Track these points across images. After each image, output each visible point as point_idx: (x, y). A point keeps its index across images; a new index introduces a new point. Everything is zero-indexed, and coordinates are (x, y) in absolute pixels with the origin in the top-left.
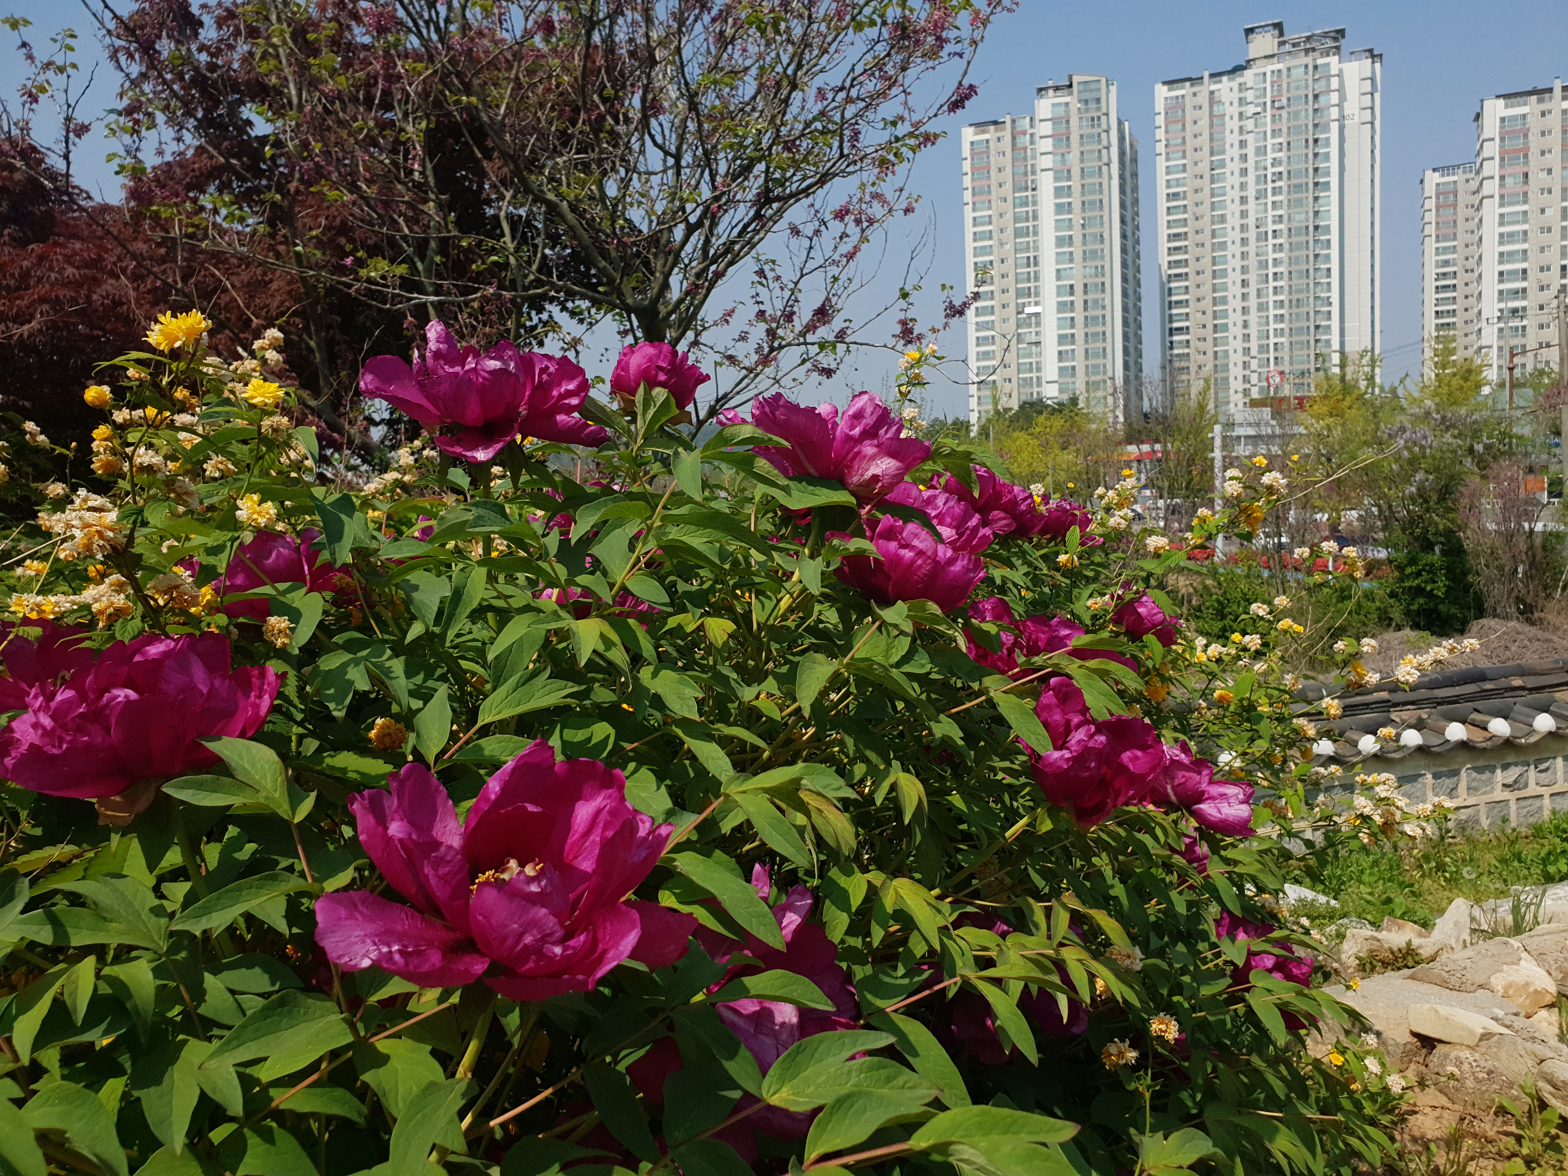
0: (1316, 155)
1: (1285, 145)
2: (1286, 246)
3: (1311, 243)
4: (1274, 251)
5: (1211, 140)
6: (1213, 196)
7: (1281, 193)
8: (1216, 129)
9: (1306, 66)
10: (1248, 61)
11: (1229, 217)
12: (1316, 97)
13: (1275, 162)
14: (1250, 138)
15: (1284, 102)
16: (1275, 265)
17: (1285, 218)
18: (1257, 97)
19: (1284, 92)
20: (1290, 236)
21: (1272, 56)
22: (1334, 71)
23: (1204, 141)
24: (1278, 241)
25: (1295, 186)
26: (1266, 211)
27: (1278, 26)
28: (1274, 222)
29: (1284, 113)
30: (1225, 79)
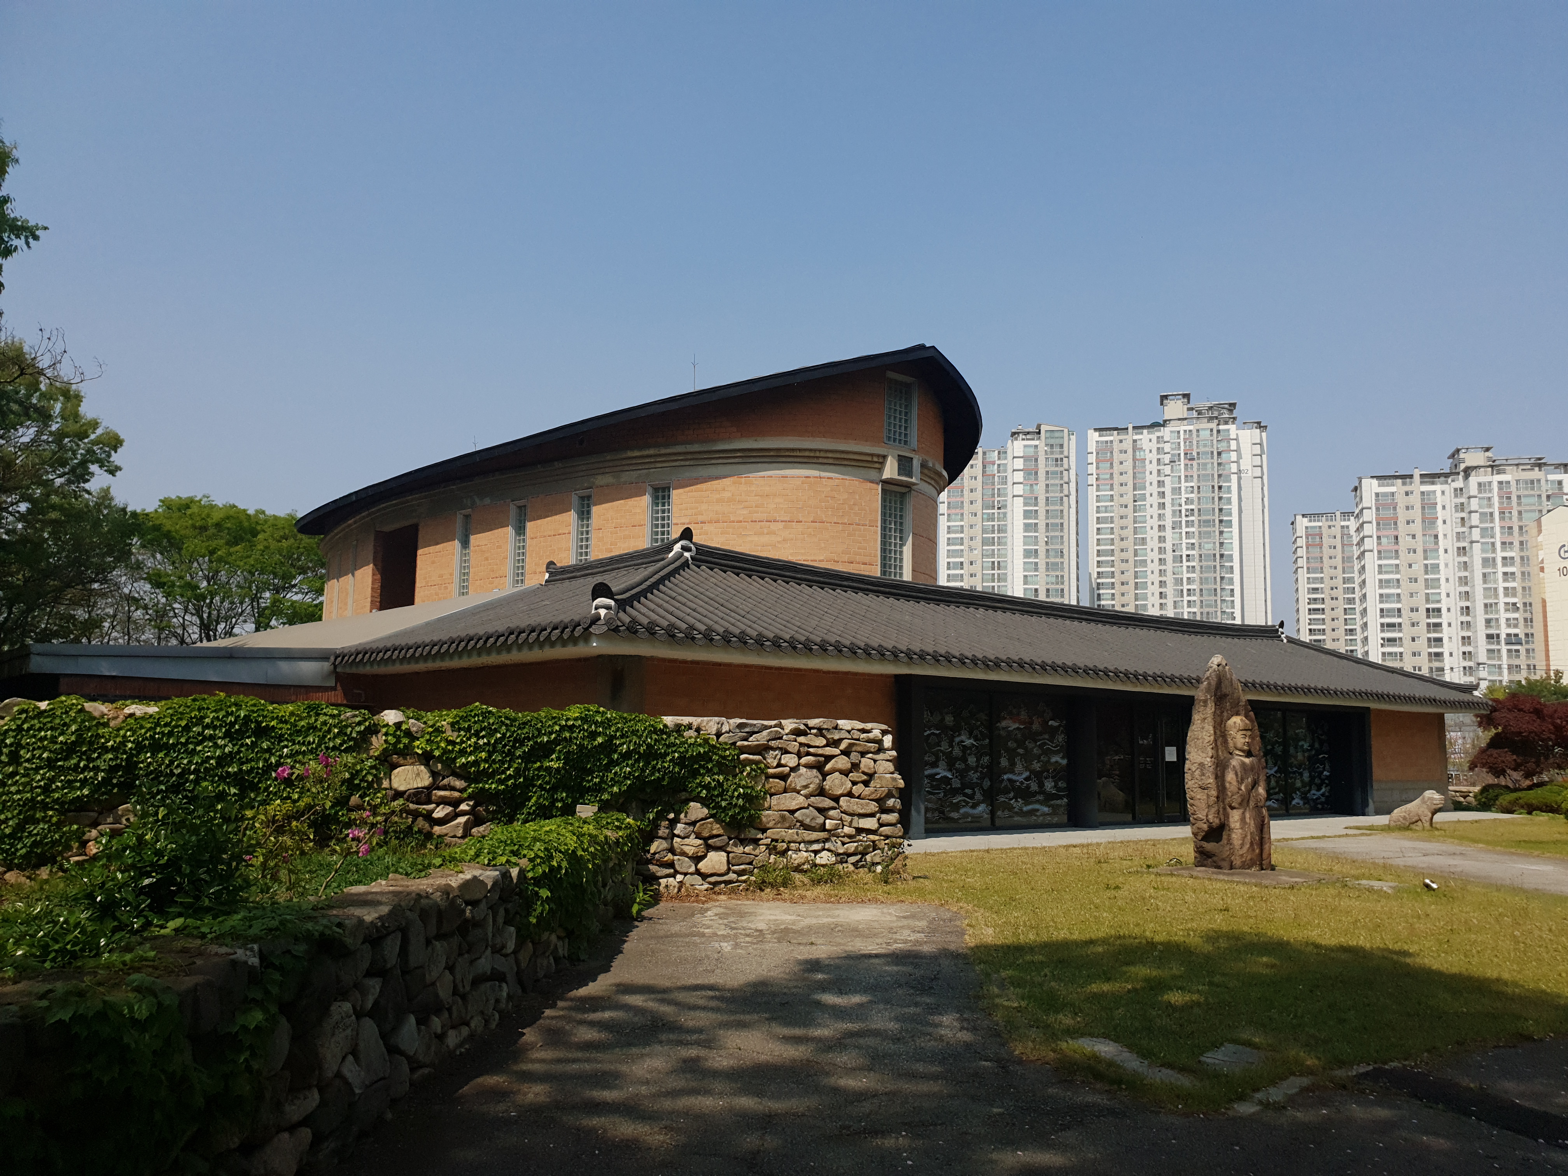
0: (1220, 498)
1: (1196, 489)
2: (1198, 568)
3: (1218, 568)
4: (1188, 572)
5: (1134, 478)
6: (1135, 522)
7: (1193, 526)
8: (1137, 470)
9: (1212, 430)
10: (1165, 421)
11: (1148, 540)
12: (1219, 454)
13: (1188, 501)
14: (1167, 480)
15: (1195, 454)
16: (1188, 583)
17: (1197, 545)
18: (1172, 449)
19: (1195, 447)
20: (1200, 561)
21: (1185, 419)
22: (1233, 436)
23: (1128, 478)
24: (1191, 564)
25: (1205, 521)
26: (1181, 539)
27: (1187, 396)
28: (1187, 549)
29: (1195, 463)
30: (1145, 431)
